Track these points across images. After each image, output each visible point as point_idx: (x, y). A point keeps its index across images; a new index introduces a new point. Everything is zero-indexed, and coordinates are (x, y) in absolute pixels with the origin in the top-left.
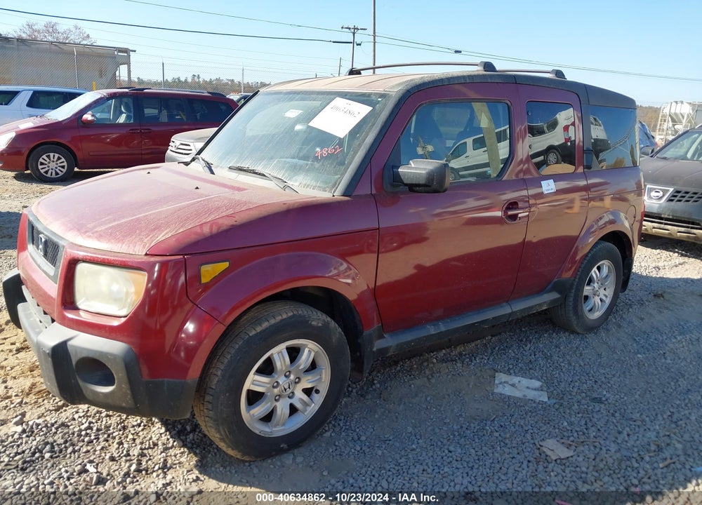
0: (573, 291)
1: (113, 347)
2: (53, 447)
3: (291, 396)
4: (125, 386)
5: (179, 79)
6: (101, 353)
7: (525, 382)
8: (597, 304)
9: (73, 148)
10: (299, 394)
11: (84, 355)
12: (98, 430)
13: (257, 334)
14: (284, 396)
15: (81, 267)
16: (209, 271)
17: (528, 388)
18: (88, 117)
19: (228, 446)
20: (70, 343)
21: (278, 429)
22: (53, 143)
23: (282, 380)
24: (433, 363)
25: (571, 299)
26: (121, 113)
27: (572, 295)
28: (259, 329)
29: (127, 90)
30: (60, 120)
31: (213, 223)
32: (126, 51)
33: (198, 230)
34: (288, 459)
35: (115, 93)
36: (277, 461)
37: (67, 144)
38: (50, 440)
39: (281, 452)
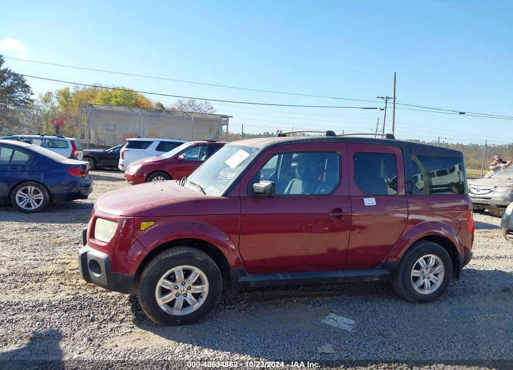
0: (401, 271)
1: (101, 255)
2: (82, 306)
3: (185, 295)
4: (105, 274)
5: (268, 133)
6: (97, 258)
7: (345, 320)
8: (426, 285)
9: (171, 174)
10: (190, 296)
11: (92, 258)
12: (103, 303)
13: (165, 259)
14: (181, 295)
15: (98, 220)
16: (144, 225)
17: (345, 323)
18: (181, 157)
19: (148, 314)
20: (88, 253)
21: (177, 312)
22: (161, 171)
23: (179, 285)
24: (294, 302)
25: (400, 277)
26: (204, 155)
27: (401, 274)
28: (167, 256)
29: (206, 142)
30: (167, 158)
31: (152, 204)
32: (226, 117)
33: (144, 207)
34: (179, 328)
35: (199, 143)
36: (173, 328)
37: (168, 172)
38: (82, 303)
39: (176, 324)
